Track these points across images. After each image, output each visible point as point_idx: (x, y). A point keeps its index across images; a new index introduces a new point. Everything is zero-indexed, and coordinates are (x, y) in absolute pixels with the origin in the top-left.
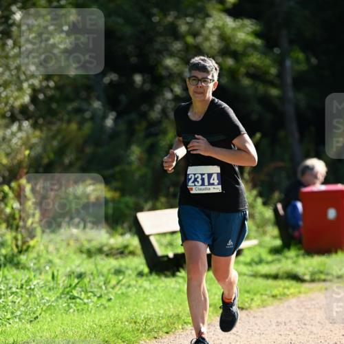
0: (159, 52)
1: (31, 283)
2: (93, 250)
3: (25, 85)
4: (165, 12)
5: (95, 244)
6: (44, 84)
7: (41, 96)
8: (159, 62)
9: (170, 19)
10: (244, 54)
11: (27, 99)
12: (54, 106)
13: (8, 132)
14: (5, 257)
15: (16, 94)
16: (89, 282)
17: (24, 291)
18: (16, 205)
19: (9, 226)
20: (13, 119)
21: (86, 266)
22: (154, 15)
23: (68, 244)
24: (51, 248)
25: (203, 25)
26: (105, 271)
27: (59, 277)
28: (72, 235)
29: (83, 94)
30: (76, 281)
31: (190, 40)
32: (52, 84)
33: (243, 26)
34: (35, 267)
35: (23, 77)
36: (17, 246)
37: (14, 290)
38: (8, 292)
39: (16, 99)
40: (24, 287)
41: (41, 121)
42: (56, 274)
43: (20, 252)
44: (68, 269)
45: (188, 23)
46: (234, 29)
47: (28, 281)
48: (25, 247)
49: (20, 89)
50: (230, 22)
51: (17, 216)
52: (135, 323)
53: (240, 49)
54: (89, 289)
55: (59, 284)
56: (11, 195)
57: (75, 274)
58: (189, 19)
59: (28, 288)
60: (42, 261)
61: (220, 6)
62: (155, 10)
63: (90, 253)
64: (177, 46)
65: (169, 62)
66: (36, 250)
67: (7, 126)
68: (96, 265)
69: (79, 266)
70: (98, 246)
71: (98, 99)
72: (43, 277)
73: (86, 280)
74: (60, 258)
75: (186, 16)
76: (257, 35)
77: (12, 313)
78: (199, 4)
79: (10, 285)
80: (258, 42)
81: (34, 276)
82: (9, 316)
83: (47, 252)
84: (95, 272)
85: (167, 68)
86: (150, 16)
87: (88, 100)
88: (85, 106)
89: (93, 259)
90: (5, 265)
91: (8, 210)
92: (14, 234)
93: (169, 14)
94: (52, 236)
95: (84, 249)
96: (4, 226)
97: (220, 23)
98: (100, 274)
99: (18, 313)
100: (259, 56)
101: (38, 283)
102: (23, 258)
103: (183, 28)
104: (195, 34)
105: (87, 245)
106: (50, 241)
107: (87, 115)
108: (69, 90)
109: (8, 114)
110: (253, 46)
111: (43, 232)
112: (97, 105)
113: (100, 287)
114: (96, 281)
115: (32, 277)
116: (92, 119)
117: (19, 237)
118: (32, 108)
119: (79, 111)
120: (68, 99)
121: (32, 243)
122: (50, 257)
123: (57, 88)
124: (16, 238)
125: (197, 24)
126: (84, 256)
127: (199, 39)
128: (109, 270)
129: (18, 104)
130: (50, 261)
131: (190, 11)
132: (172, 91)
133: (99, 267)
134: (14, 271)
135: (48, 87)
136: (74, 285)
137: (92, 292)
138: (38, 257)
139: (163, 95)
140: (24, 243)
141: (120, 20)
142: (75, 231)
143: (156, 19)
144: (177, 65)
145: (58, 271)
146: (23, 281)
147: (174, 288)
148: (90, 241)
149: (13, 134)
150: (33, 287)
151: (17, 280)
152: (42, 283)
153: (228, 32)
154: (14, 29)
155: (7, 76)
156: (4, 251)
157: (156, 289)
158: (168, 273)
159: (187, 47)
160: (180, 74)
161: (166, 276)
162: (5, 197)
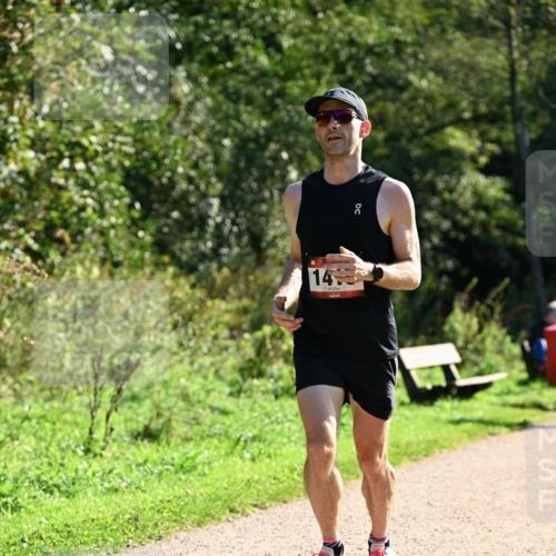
4: (424, 171)
10: (495, 208)
14: (283, 388)
19: (286, 361)
25: (458, 182)
31: (447, 196)
33: (493, 184)
37: (290, 417)
38: (285, 420)
45: (444, 181)
46: (486, 187)
50: (482, 180)
52: (398, 447)
53: (491, 203)
58: (446, 177)
61: (473, 165)
62: (415, 169)
64: (435, 201)
65: (428, 215)
75: (443, 174)
76: (507, 191)
77: (289, 438)
78: (455, 163)
79: (286, 413)
80: (508, 197)
82: (285, 440)
85: (426, 221)
90: (282, 395)
91: (285, 347)
93: (428, 173)
96: (281, 361)
97: (474, 181)
99: (293, 438)
100: (508, 210)
103: (440, 185)
104: (451, 191)
110: (503, 201)
125: (453, 181)
127: (455, 195)
131: (447, 169)
132: (430, 241)
144: (435, 218)
147: (432, 416)
153: (480, 189)
155: (284, 228)
156: (281, 383)
157: (416, 417)
158: (427, 403)
159: (444, 202)
160: (438, 227)
161: (426, 405)
162: (282, 335)
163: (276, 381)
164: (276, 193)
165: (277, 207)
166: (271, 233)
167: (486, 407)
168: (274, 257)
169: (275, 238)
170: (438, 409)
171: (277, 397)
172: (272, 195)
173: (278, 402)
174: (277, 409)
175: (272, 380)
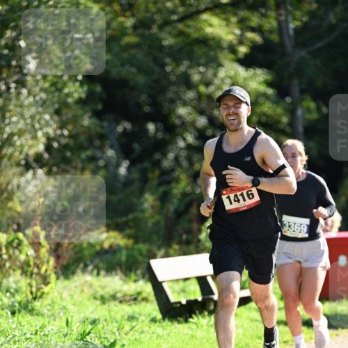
0: (172, 101)
1: (45, 329)
2: (107, 296)
3: (40, 134)
4: (178, 62)
5: (108, 291)
6: (59, 132)
7: (55, 145)
8: (172, 111)
9: (182, 68)
10: (257, 103)
11: (41, 147)
12: (68, 154)
13: (23, 180)
14: (20, 303)
15: (30, 142)
16: (103, 328)
17: (38, 337)
18: (31, 252)
19: (24, 273)
20: (28, 167)
21: (100, 312)
22: (167, 65)
23: (82, 291)
24: (65, 295)
25: (215, 75)
26: (119, 317)
27: (73, 323)
28: (86, 282)
29: (97, 143)
30: (90, 327)
31: (202, 89)
32: (66, 132)
33: (254, 75)
34: (49, 313)
35: (37, 126)
36: (32, 293)
37: (28, 336)
38: (23, 338)
39: (30, 147)
40: (38, 333)
41: (55, 169)
42: (70, 320)
43: (35, 299)
44: (82, 315)
45: (200, 73)
46: (245, 79)
47: (43, 327)
48: (39, 294)
49: (35, 137)
50: (242, 72)
51: (32, 263)
53: (252, 98)
54: (102, 335)
55: (73, 331)
56: (25, 242)
57: (89, 320)
58: (202, 69)
59: (42, 334)
60: (56, 307)
61: (232, 56)
62: (168, 60)
63: (103, 300)
64: (191, 95)
65: (182, 111)
66: (50, 297)
67: (22, 174)
68: (109, 312)
69: (93, 312)
70: (112, 293)
71: (112, 147)
72: (57, 323)
73: (100, 326)
74: (74, 305)
75: (199, 65)
76: (269, 84)
78: (212, 53)
79: (24, 331)
80: (270, 91)
81: (49, 322)
83: (61, 298)
84: (108, 318)
85: (180, 117)
86: (163, 65)
87: (101, 148)
88: (98, 154)
89: (106, 306)
90: (20, 312)
91: (23, 257)
92: (28, 281)
93: (182, 64)
94: (66, 282)
95: (98, 296)
96: (19, 272)
97: (232, 73)
98: (114, 320)
100: (271, 105)
101: (52, 329)
102: (37, 304)
103: (196, 77)
104: (208, 84)
105: (101, 292)
106: (64, 288)
107: (101, 163)
108: (82, 139)
109: (23, 162)
110: (265, 95)
111: (58, 278)
112: (110, 153)
113: (114, 333)
114: (110, 328)
115: (46, 323)
116: (106, 167)
117: (34, 283)
118: (46, 156)
119: (93, 159)
120: (82, 148)
121: (46, 289)
122: (65, 304)
123: (71, 136)
124: (30, 285)
125: (210, 73)
126: (98, 302)
127: (212, 89)
128: (123, 316)
129: (32, 152)
130: (64, 308)
131: (203, 60)
132: (184, 139)
133: (112, 314)
134: (29, 317)
135: (62, 135)
136: (87, 331)
137: (105, 338)
138: (53, 304)
139: (176, 143)
140: (38, 289)
141: (134, 70)
142: (88, 278)
143: (169, 69)
144: (190, 114)
145: (72, 317)
146: (38, 328)
147: (187, 334)
148: (103, 288)
149: (28, 182)
150: (47, 333)
151: (32, 326)
152: (56, 329)
153: (240, 81)
154: (29, 78)
155: (21, 125)
156: (18, 298)
157: (168, 335)
158: (181, 319)
159: (200, 96)
160: (193, 123)
161: (179, 322)
162: (20, 244)
163: (13, 295)
164: (13, 85)
165: (14, 101)
166: (8, 130)
167: (246, 324)
168: (10, 157)
169: (12, 135)
170: (193, 326)
171: (13, 313)
172: (8, 88)
173: (15, 319)
174: (14, 326)
175: (8, 294)
